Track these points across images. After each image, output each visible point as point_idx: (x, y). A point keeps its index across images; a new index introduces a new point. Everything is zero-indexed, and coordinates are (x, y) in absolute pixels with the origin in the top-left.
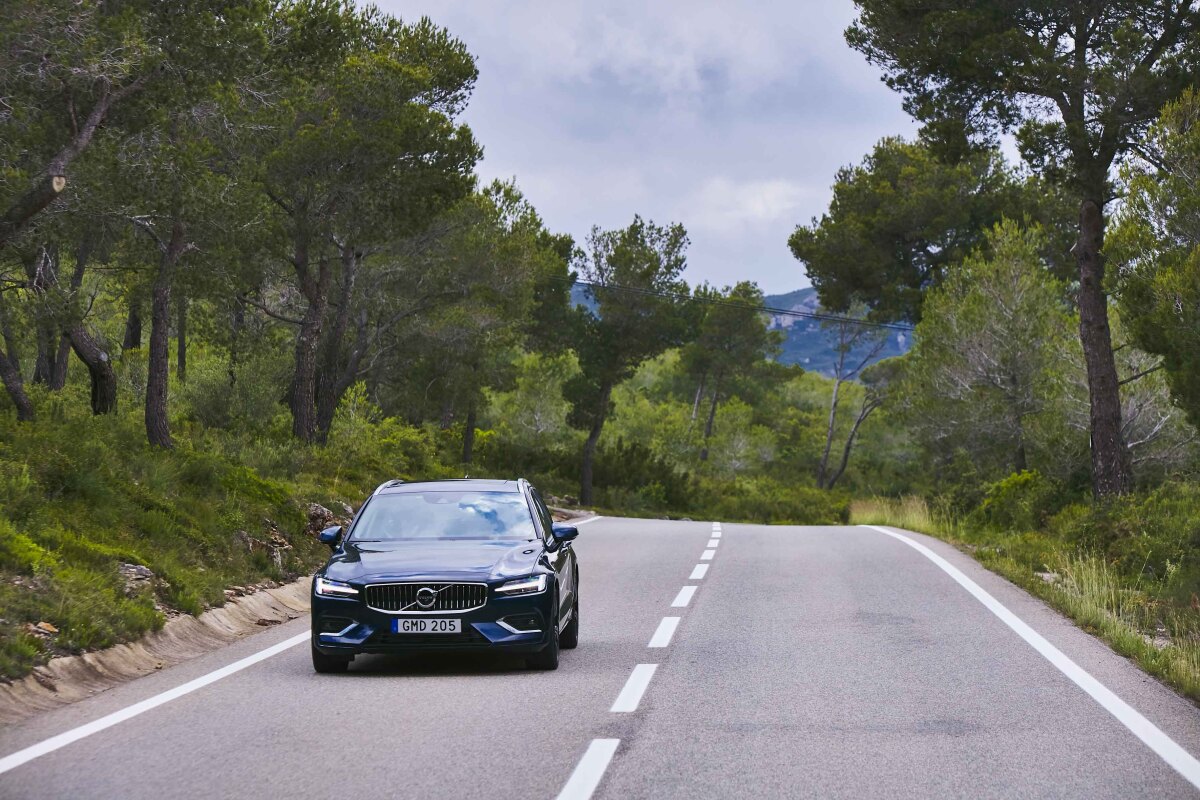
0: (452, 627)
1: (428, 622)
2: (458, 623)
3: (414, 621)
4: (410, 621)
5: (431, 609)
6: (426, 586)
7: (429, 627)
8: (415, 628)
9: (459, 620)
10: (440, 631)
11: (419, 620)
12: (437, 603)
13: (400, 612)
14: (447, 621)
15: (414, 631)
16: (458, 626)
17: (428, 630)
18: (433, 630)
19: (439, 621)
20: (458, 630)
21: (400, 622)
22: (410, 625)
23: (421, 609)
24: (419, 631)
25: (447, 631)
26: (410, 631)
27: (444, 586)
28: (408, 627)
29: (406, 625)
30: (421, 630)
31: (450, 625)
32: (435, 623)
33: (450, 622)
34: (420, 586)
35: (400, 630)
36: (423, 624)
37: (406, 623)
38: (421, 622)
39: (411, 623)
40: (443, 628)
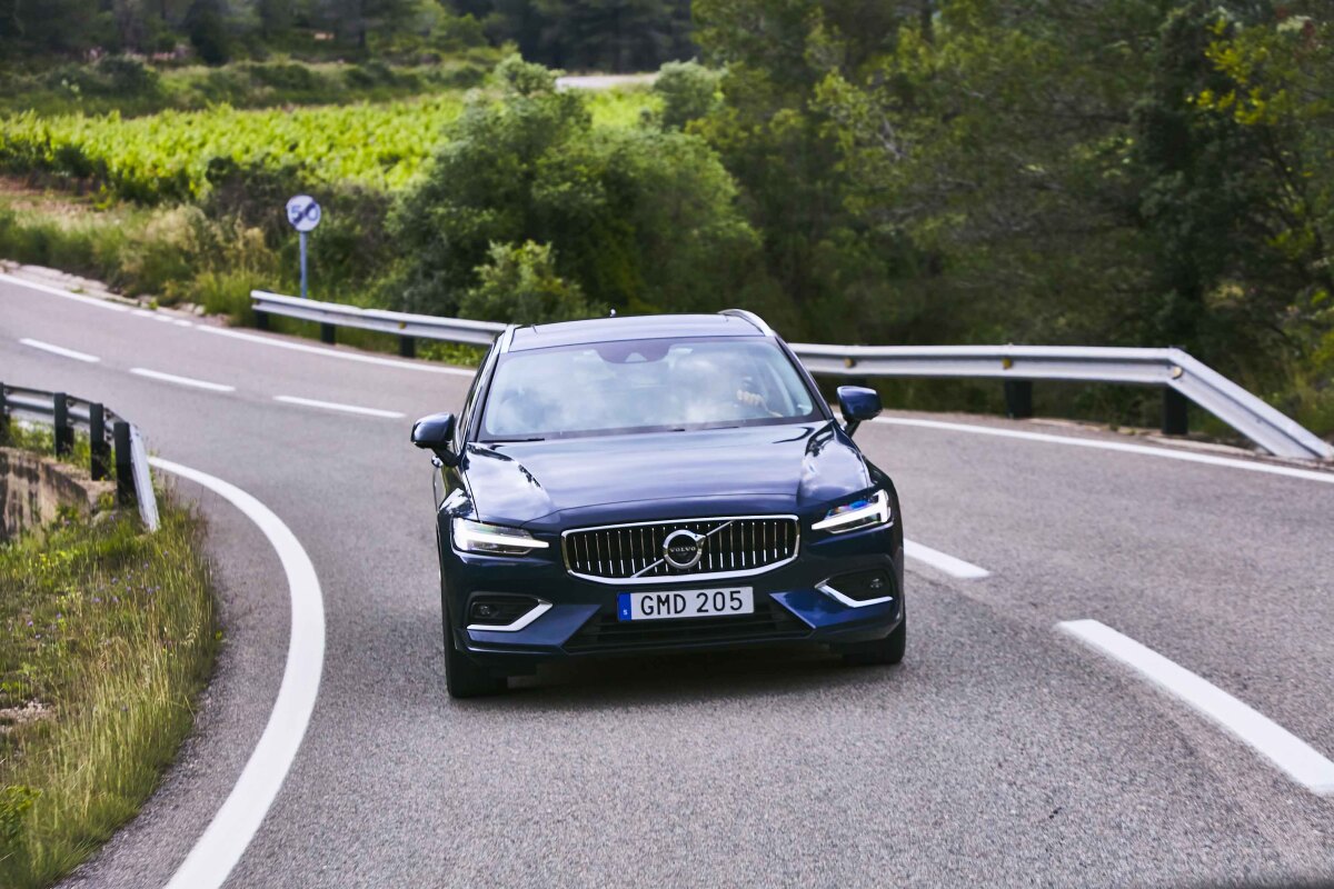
0: (736, 604)
1: (690, 595)
2: (747, 594)
3: (663, 595)
4: (654, 595)
5: (694, 570)
6: (681, 526)
7: (692, 605)
8: (664, 609)
9: (750, 589)
10: (712, 612)
11: (671, 594)
12: (704, 559)
13: (634, 580)
14: (727, 591)
15: (664, 615)
16: (746, 601)
17: (691, 612)
18: (700, 610)
19: (710, 593)
20: (748, 608)
21: (636, 598)
22: (654, 603)
23: (674, 571)
24: (673, 615)
25: (727, 611)
26: (655, 616)
27: (715, 524)
28: (651, 608)
29: (648, 603)
30: (676, 612)
31: (732, 599)
32: (703, 598)
33: (732, 593)
34: (670, 528)
35: (637, 614)
36: (679, 600)
37: (647, 601)
38: (676, 596)
39: (655, 599)
40: (719, 606)
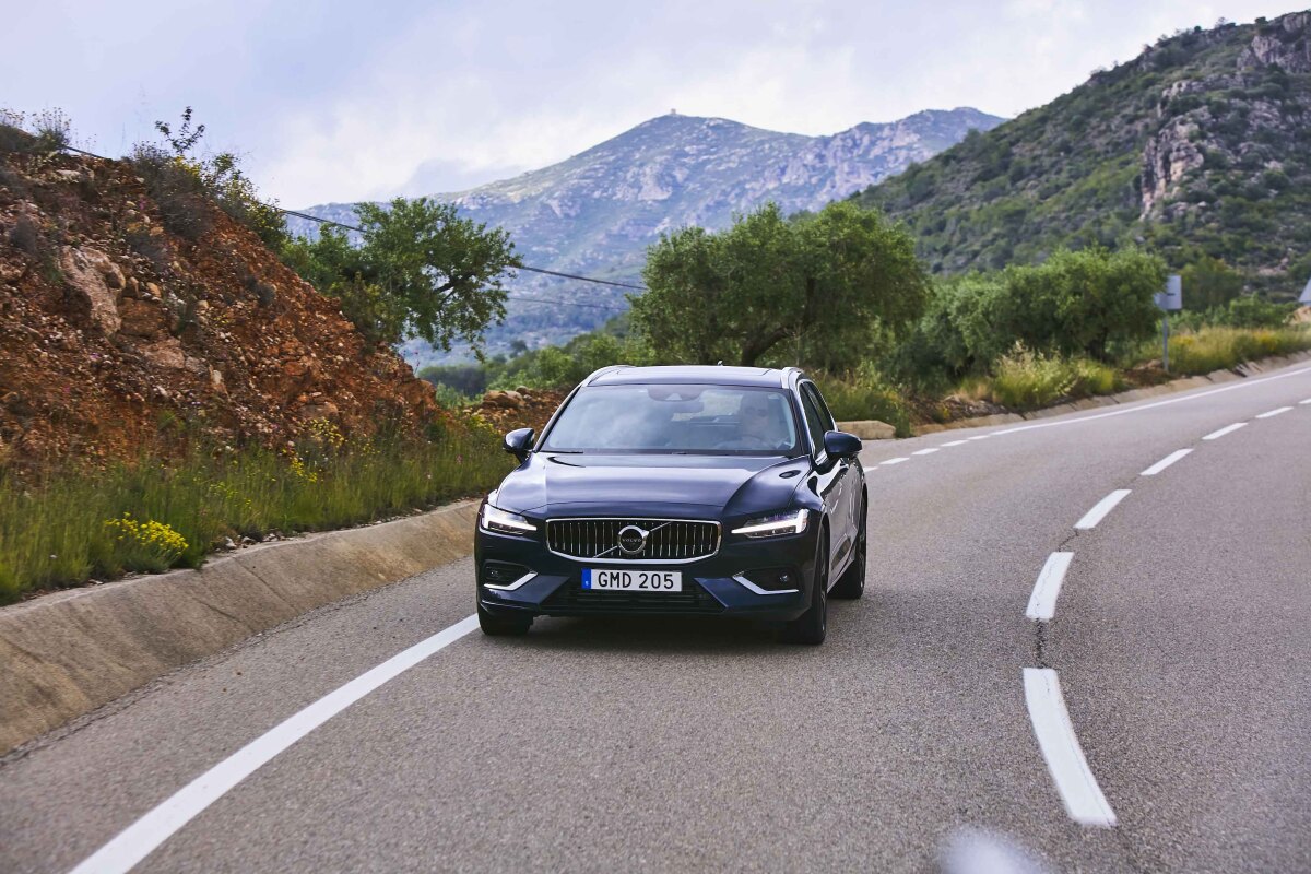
0: (669, 584)
1: (635, 574)
2: (677, 577)
3: (615, 573)
4: (608, 572)
5: (640, 556)
6: (632, 523)
7: (635, 582)
8: (615, 583)
9: (680, 574)
10: (651, 589)
11: (621, 572)
12: (648, 547)
13: (595, 560)
14: (662, 574)
15: (615, 587)
16: (676, 582)
17: (635, 587)
18: (641, 586)
19: (650, 574)
20: (677, 587)
21: (595, 573)
22: (608, 578)
23: (625, 556)
24: (621, 588)
25: (662, 589)
26: (608, 587)
27: (658, 523)
28: (606, 581)
29: (603, 577)
30: (624, 586)
31: (666, 580)
32: (644, 577)
33: (666, 576)
34: (625, 524)
35: (595, 585)
36: (626, 577)
37: (603, 576)
38: (624, 574)
39: (609, 575)
40: (656, 584)
